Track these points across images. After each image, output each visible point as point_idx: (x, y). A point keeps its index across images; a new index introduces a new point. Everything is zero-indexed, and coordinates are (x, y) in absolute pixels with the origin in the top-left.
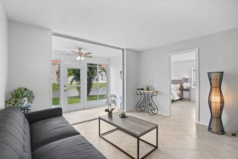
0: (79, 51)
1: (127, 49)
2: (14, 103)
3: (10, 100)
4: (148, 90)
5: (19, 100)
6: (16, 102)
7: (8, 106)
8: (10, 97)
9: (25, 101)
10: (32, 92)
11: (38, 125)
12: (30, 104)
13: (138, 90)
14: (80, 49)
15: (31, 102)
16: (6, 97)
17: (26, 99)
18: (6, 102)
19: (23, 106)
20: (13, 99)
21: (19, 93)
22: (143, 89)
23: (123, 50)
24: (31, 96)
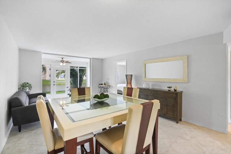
0: (62, 59)
1: (92, 58)
2: (22, 89)
3: (20, 88)
4: (105, 85)
5: (24, 88)
6: (23, 89)
7: (19, 90)
8: (20, 87)
9: (27, 89)
10: (30, 84)
11: (33, 100)
12: (30, 91)
13: (100, 84)
14: (62, 58)
15: (30, 90)
16: (19, 87)
17: (28, 88)
18: (19, 89)
19: (26, 91)
20: (22, 88)
21: (25, 84)
22: (102, 84)
23: (90, 59)
24: (30, 87)
